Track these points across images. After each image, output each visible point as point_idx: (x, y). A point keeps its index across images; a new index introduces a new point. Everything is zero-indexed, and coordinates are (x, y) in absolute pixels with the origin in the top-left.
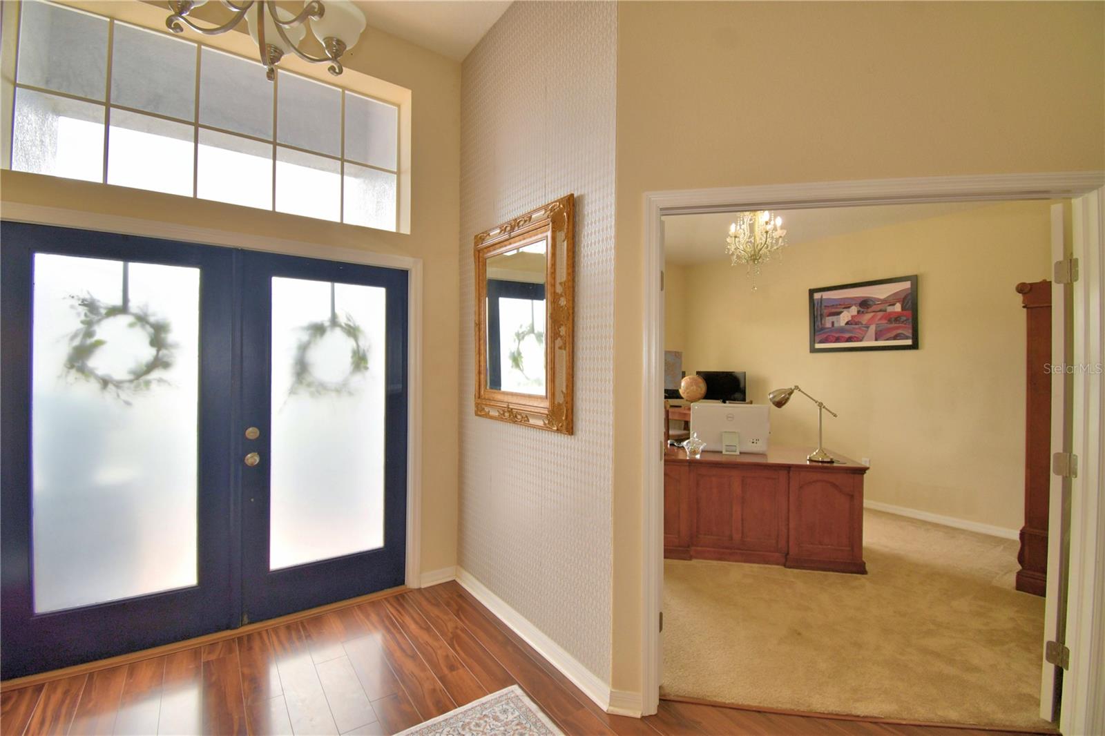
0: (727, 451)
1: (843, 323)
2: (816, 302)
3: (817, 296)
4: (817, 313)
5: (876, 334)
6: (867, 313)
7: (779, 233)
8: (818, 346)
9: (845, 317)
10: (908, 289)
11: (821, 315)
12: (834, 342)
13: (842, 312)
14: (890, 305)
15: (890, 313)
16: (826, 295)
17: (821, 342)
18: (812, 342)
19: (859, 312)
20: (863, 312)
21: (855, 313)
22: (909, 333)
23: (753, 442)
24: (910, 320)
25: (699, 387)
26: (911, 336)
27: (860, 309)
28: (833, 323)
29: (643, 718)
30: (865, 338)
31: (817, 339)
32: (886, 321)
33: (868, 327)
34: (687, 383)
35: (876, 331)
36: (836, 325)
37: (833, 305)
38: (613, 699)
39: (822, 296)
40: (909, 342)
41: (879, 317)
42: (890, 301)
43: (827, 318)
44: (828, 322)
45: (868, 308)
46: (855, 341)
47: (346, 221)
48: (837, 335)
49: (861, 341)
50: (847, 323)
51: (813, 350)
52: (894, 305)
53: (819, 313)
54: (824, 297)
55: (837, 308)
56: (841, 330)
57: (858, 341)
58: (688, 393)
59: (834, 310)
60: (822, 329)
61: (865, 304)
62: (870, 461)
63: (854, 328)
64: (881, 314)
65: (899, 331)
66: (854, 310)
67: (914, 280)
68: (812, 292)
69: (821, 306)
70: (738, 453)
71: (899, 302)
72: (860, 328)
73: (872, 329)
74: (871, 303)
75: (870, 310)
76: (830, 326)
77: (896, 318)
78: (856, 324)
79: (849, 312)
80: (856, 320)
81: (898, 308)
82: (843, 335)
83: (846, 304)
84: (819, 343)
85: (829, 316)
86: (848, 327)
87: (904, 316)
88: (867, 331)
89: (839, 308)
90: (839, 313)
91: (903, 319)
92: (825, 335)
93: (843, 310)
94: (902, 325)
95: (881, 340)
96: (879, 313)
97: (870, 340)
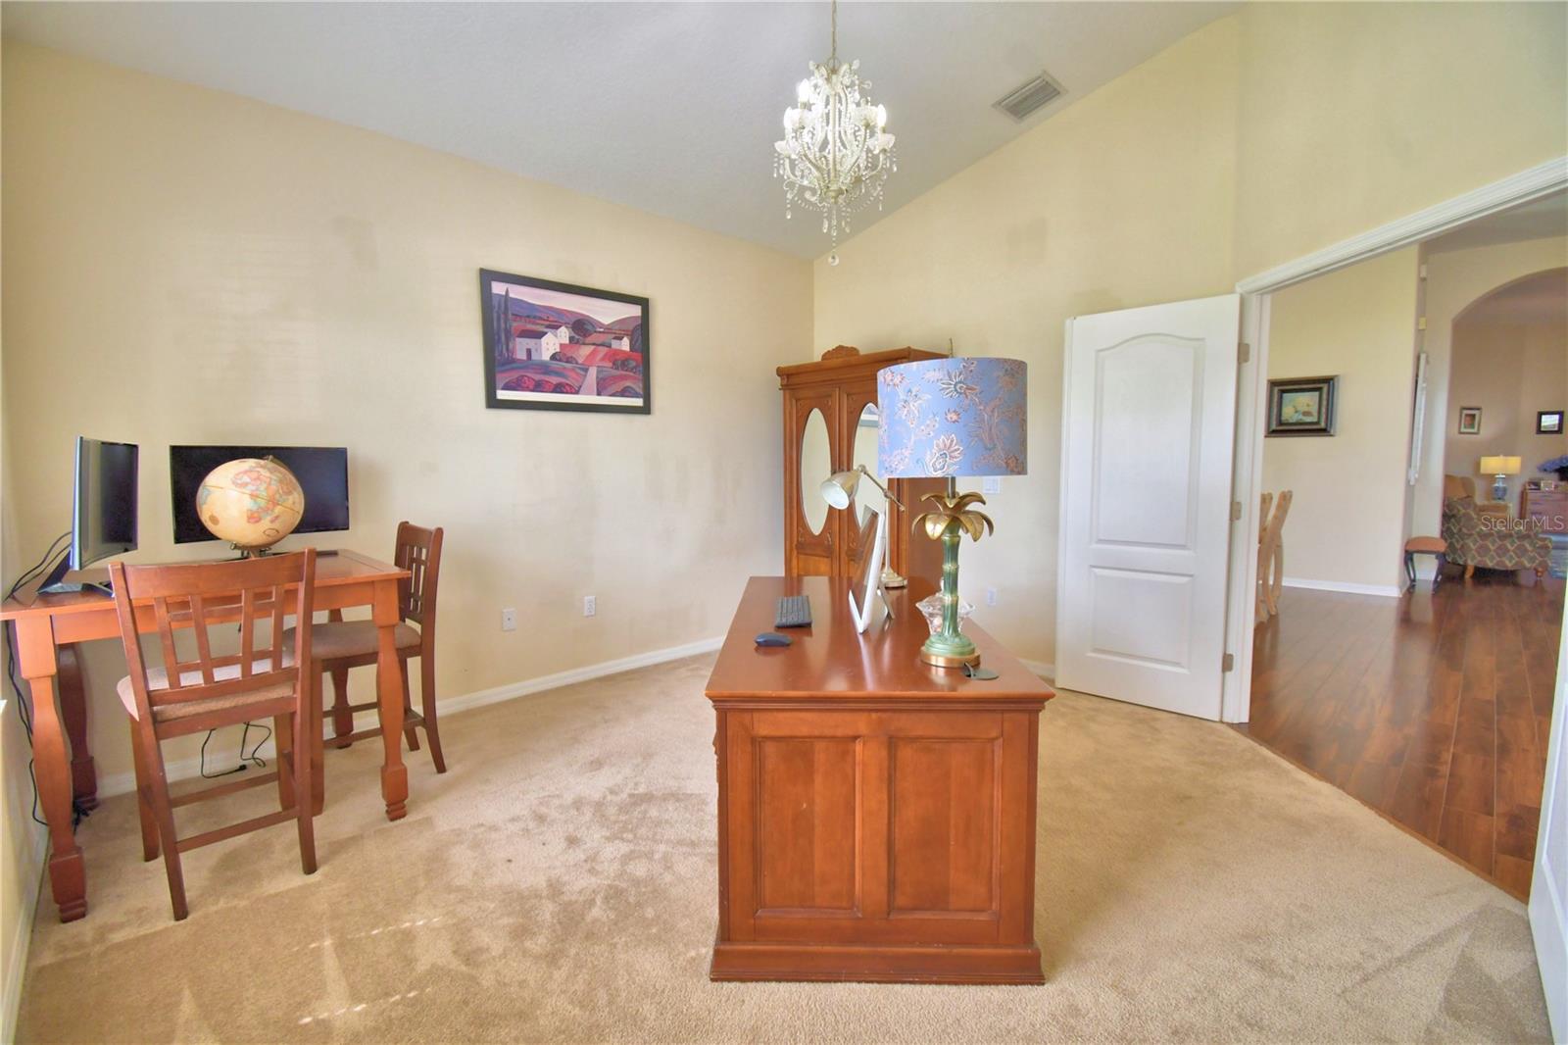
1: (546, 357)
2: (495, 303)
3: (497, 288)
4: (498, 326)
5: (598, 383)
6: (584, 344)
8: (500, 395)
9: (550, 344)
10: (637, 317)
11: (505, 331)
12: (533, 391)
13: (546, 333)
14: (615, 338)
15: (616, 352)
16: (518, 293)
17: (507, 387)
18: (492, 386)
19: (571, 339)
20: (578, 342)
21: (566, 340)
22: (639, 388)
24: (641, 369)
26: (642, 392)
27: (573, 334)
28: (529, 352)
30: (583, 389)
31: (501, 379)
32: (611, 365)
33: (586, 370)
35: (597, 377)
36: (535, 357)
37: (528, 317)
39: (507, 292)
40: (639, 402)
41: (601, 355)
42: (617, 330)
43: (518, 340)
44: (521, 347)
45: (585, 336)
46: (567, 393)
48: (537, 377)
49: (577, 392)
50: (553, 357)
51: (493, 403)
52: (621, 339)
53: (503, 326)
54: (511, 295)
55: (534, 323)
56: (544, 368)
57: (572, 393)
59: (530, 327)
60: (512, 361)
61: (581, 327)
63: (565, 368)
64: (603, 350)
65: (628, 383)
66: (564, 334)
67: (645, 305)
68: (485, 277)
69: (506, 314)
71: (627, 335)
72: (573, 370)
73: (593, 372)
74: (589, 327)
75: (589, 340)
76: (525, 358)
77: (619, 361)
78: (568, 362)
79: (556, 336)
80: (569, 355)
81: (625, 345)
82: (547, 378)
83: (551, 319)
84: (503, 389)
85: (520, 336)
86: (556, 365)
87: (633, 360)
88: (585, 376)
89: (538, 324)
90: (540, 335)
91: (633, 364)
92: (515, 375)
93: (546, 330)
94: (632, 374)
95: (604, 395)
96: (601, 348)
97: (590, 394)
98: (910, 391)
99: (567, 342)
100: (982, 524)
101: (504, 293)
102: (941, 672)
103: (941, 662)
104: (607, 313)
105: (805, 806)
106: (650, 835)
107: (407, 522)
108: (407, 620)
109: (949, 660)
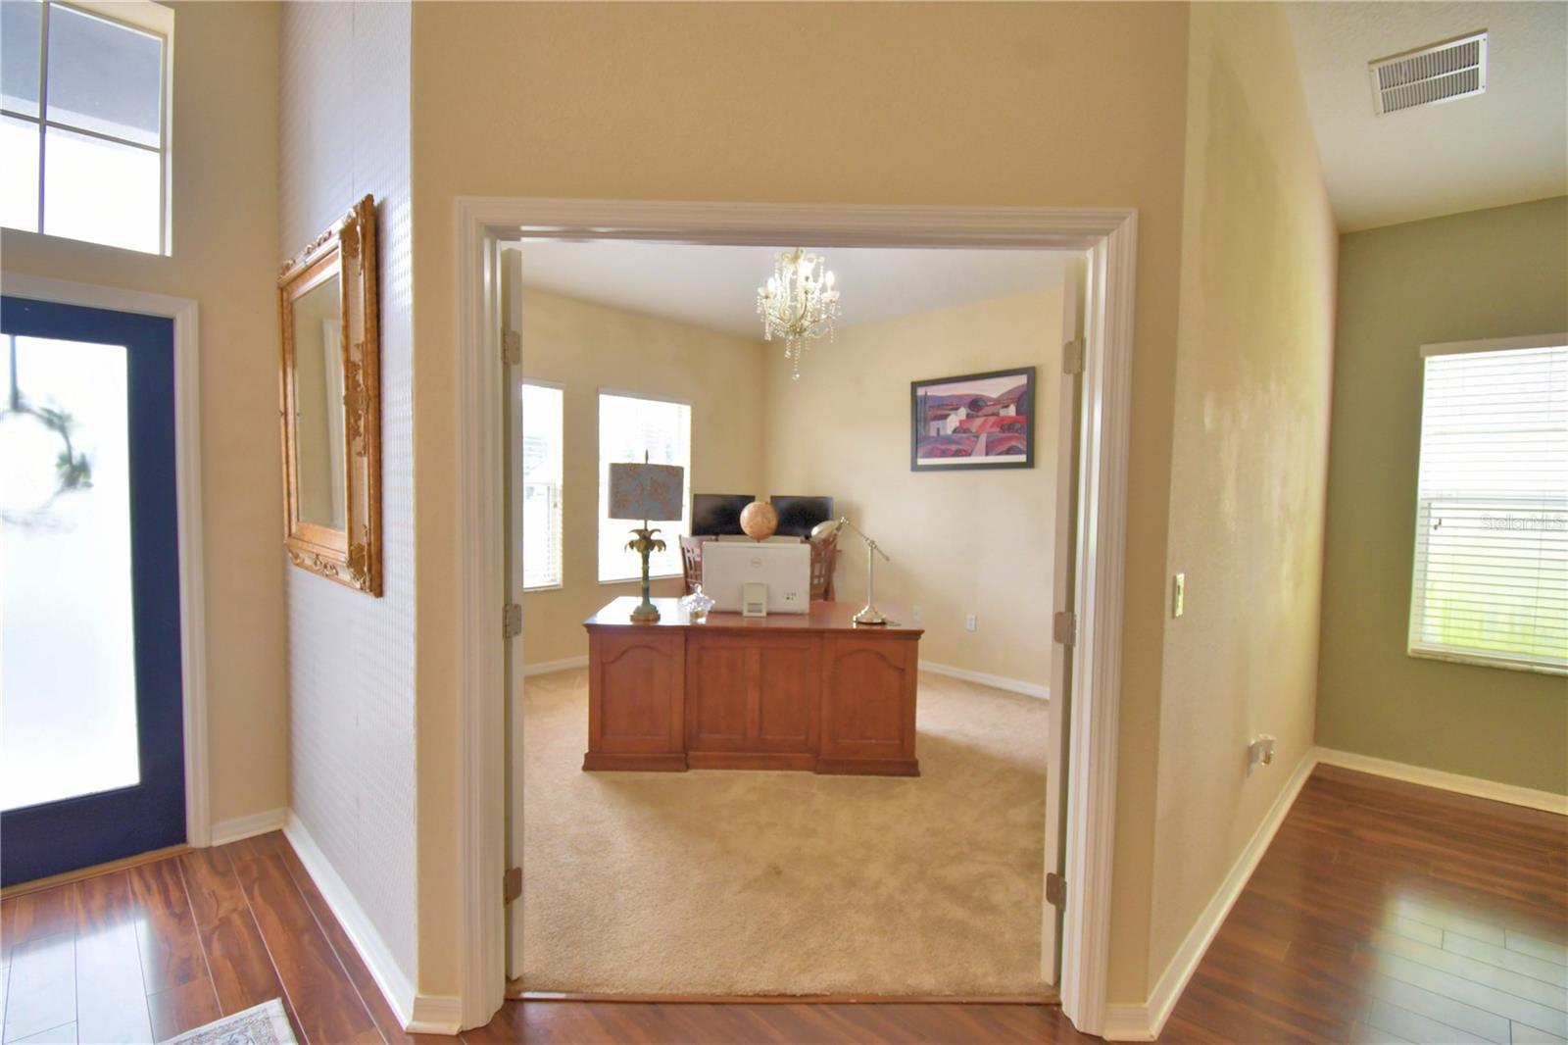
0: (749, 611)
1: (949, 431)
2: (919, 400)
3: (921, 392)
4: (921, 415)
5: (987, 446)
6: (978, 417)
7: (828, 296)
8: (921, 462)
9: (953, 421)
10: (1023, 386)
11: (925, 419)
12: (940, 457)
13: (949, 415)
14: (1003, 407)
15: (1004, 418)
17: (924, 457)
18: (914, 458)
19: (968, 415)
20: (973, 417)
21: (964, 417)
22: (1022, 445)
23: (788, 598)
24: (1026, 428)
25: (767, 518)
26: (1025, 449)
27: (969, 411)
28: (938, 430)
29: (463, 1033)
30: (975, 451)
31: (920, 452)
32: (998, 429)
33: (977, 437)
34: (750, 513)
35: (987, 442)
36: (942, 433)
37: (939, 406)
38: (420, 1009)
39: (926, 392)
40: (1022, 458)
41: (990, 423)
42: (1003, 402)
43: (932, 423)
44: (934, 425)
45: (978, 411)
46: (963, 456)
47: (50, 230)
48: (943, 447)
49: (969, 455)
50: (955, 431)
51: (915, 468)
52: (1007, 407)
53: (923, 415)
54: (929, 394)
55: (943, 409)
56: (948, 440)
57: (966, 456)
58: (751, 527)
59: (939, 413)
60: (927, 438)
61: (975, 404)
62: (976, 619)
63: (962, 438)
64: (992, 419)
65: (1014, 443)
66: (963, 412)
67: (1031, 372)
68: (915, 386)
69: (925, 407)
70: (764, 614)
71: (1013, 402)
72: (968, 438)
73: (983, 438)
74: (981, 403)
75: (980, 414)
76: (936, 435)
77: (1007, 426)
78: (965, 432)
79: (956, 415)
80: (965, 427)
81: (1012, 411)
82: (949, 447)
84: (921, 458)
85: (933, 420)
86: (956, 436)
87: (1019, 422)
88: (977, 442)
89: (945, 409)
90: (945, 417)
91: (1018, 426)
92: (927, 448)
93: (951, 412)
94: (1016, 435)
95: (993, 455)
96: (990, 417)
97: (980, 455)
101: (924, 394)
104: (993, 389)
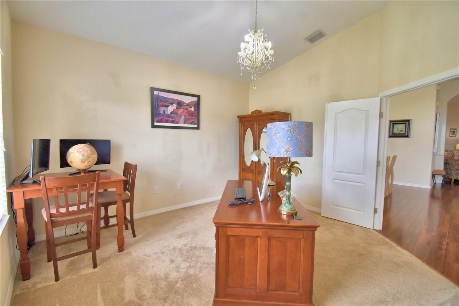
1: (169, 113)
2: (155, 97)
5: (184, 120)
6: (180, 109)
8: (156, 124)
9: (170, 109)
10: (196, 101)
11: (157, 105)
12: (165, 123)
13: (169, 106)
14: (190, 107)
15: (190, 111)
16: (162, 94)
17: (157, 122)
18: (153, 121)
19: (177, 107)
20: (178, 108)
22: (196, 122)
24: (197, 116)
27: (177, 106)
28: (164, 111)
30: (180, 122)
31: (156, 119)
32: (188, 115)
33: (181, 117)
36: (166, 113)
37: (164, 101)
40: (196, 126)
41: (185, 112)
42: (190, 105)
43: (161, 108)
44: (162, 110)
45: (181, 107)
46: (175, 123)
48: (166, 119)
49: (178, 123)
50: (171, 113)
51: (153, 126)
52: (191, 107)
53: (157, 103)
54: (160, 95)
55: (166, 103)
56: (168, 116)
57: (176, 123)
59: (165, 104)
60: (159, 114)
61: (180, 104)
64: (186, 111)
65: (193, 120)
66: (175, 106)
67: (199, 97)
68: (152, 89)
69: (158, 100)
71: (193, 106)
72: (177, 116)
73: (183, 117)
74: (182, 104)
75: (181, 108)
76: (163, 113)
77: (190, 114)
78: (175, 114)
79: (172, 107)
80: (176, 112)
81: (192, 109)
82: (169, 119)
83: (171, 102)
84: (156, 122)
85: (161, 107)
86: (172, 115)
87: (195, 113)
88: (180, 118)
89: (167, 103)
90: (168, 106)
91: (195, 115)
92: (160, 118)
93: (169, 105)
94: (194, 117)
95: (186, 124)
96: (185, 110)
97: (182, 124)
98: (277, 131)
99: (175, 108)
100: (298, 171)
101: (157, 94)
102: (285, 216)
103: (285, 213)
104: (187, 100)
105: (242, 257)
106: (195, 260)
107: (127, 162)
108: (126, 191)
109: (288, 213)
